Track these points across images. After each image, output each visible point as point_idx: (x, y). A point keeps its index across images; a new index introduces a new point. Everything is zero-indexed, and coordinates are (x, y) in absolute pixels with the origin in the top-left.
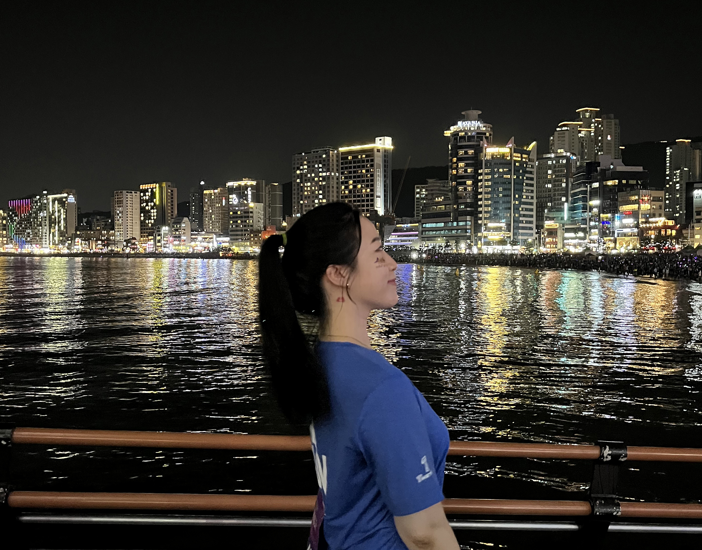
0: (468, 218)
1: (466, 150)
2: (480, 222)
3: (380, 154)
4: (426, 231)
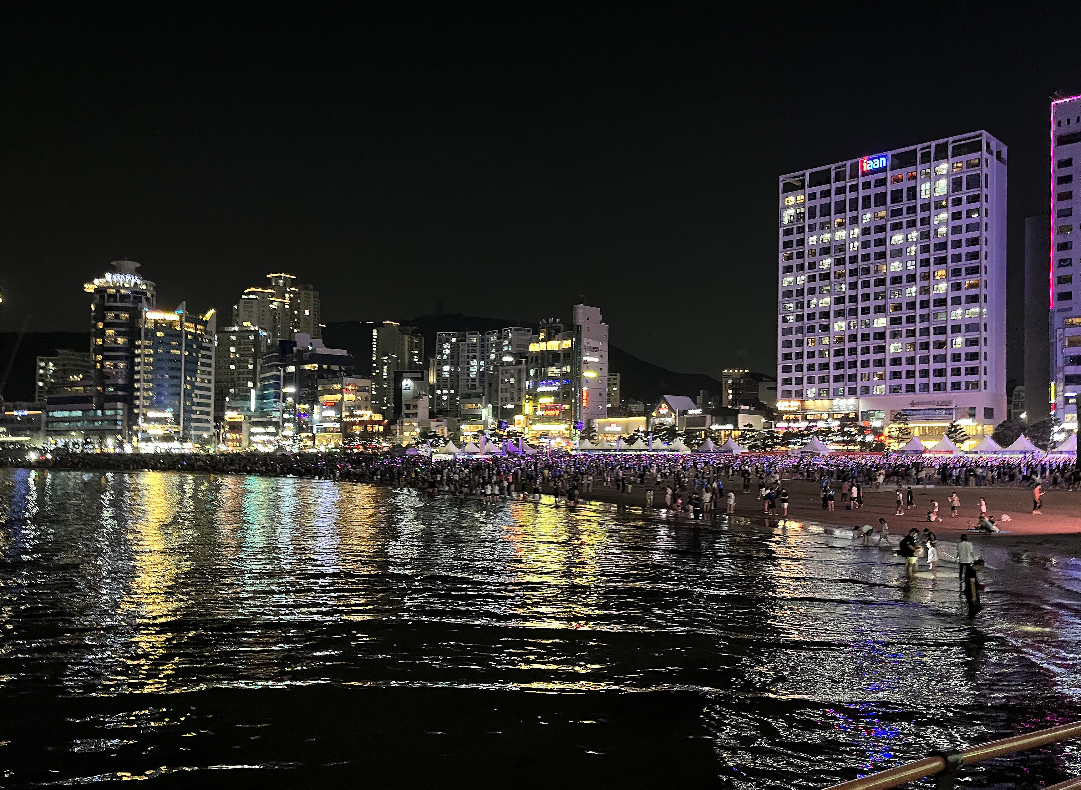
0: (120, 405)
1: (117, 313)
2: (136, 411)
4: (53, 422)
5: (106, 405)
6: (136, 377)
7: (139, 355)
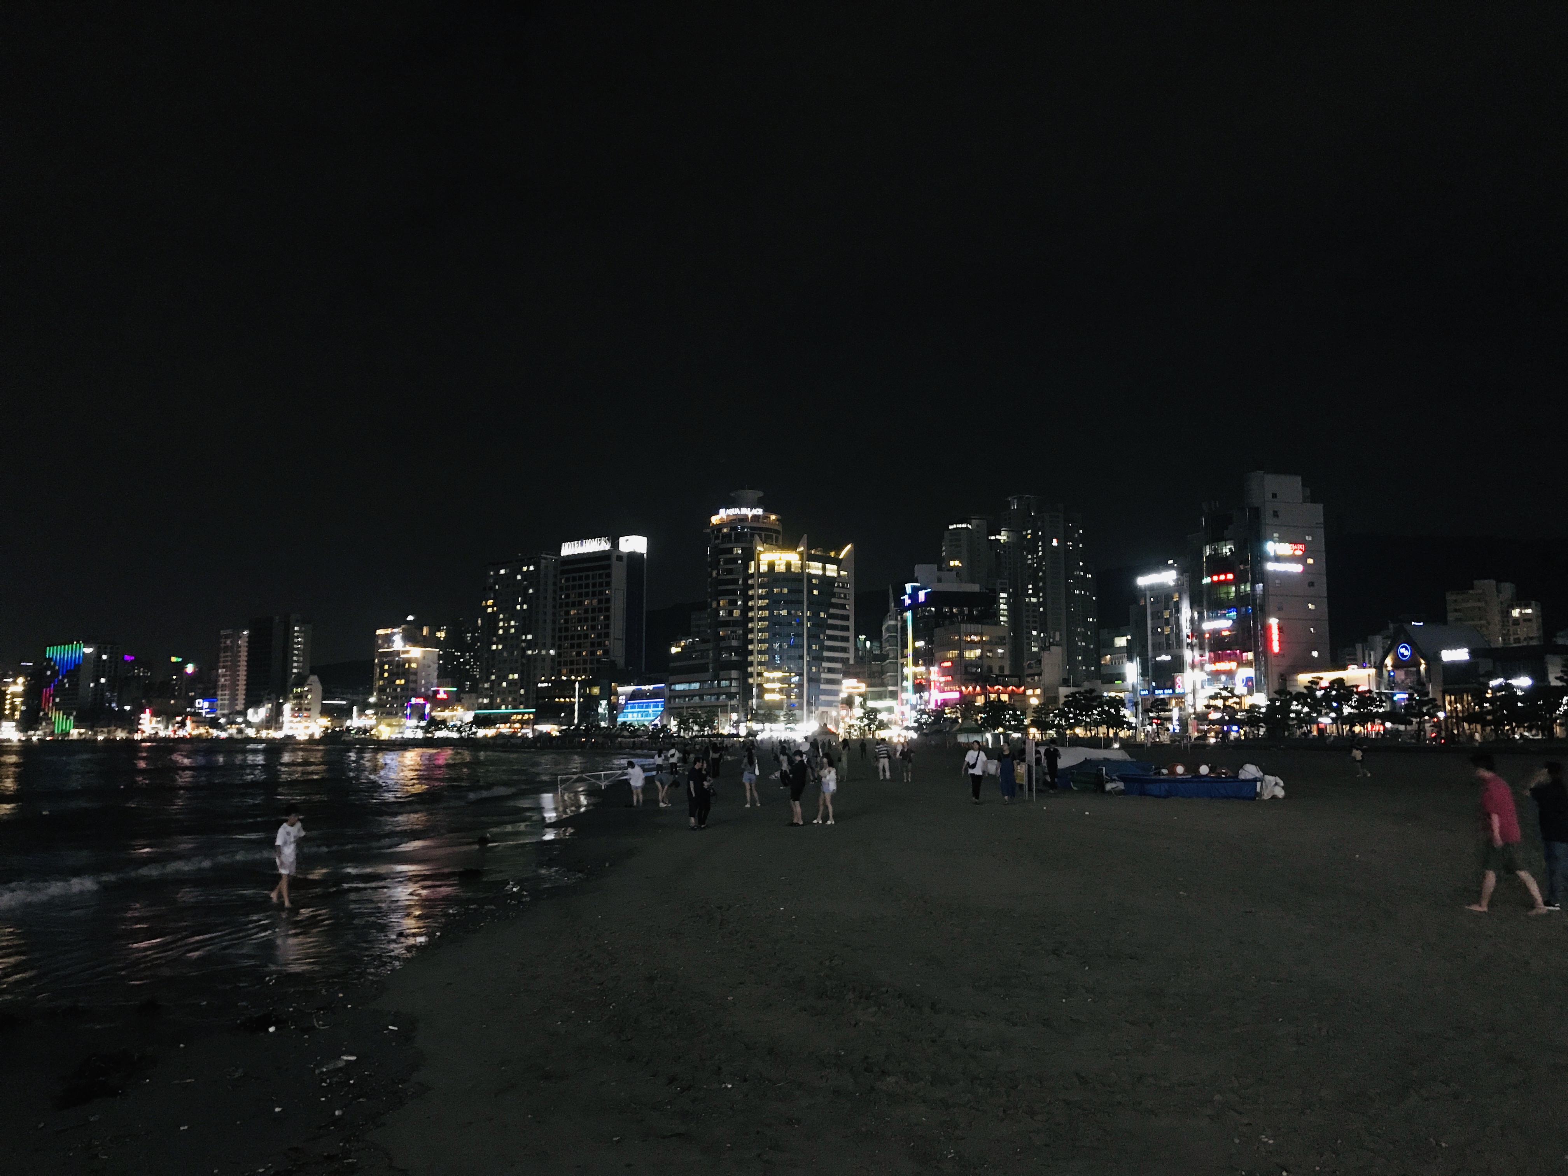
0: (734, 674)
2: (750, 681)
3: (624, 565)
4: (675, 698)
5: (722, 674)
6: (750, 625)
7: (752, 609)
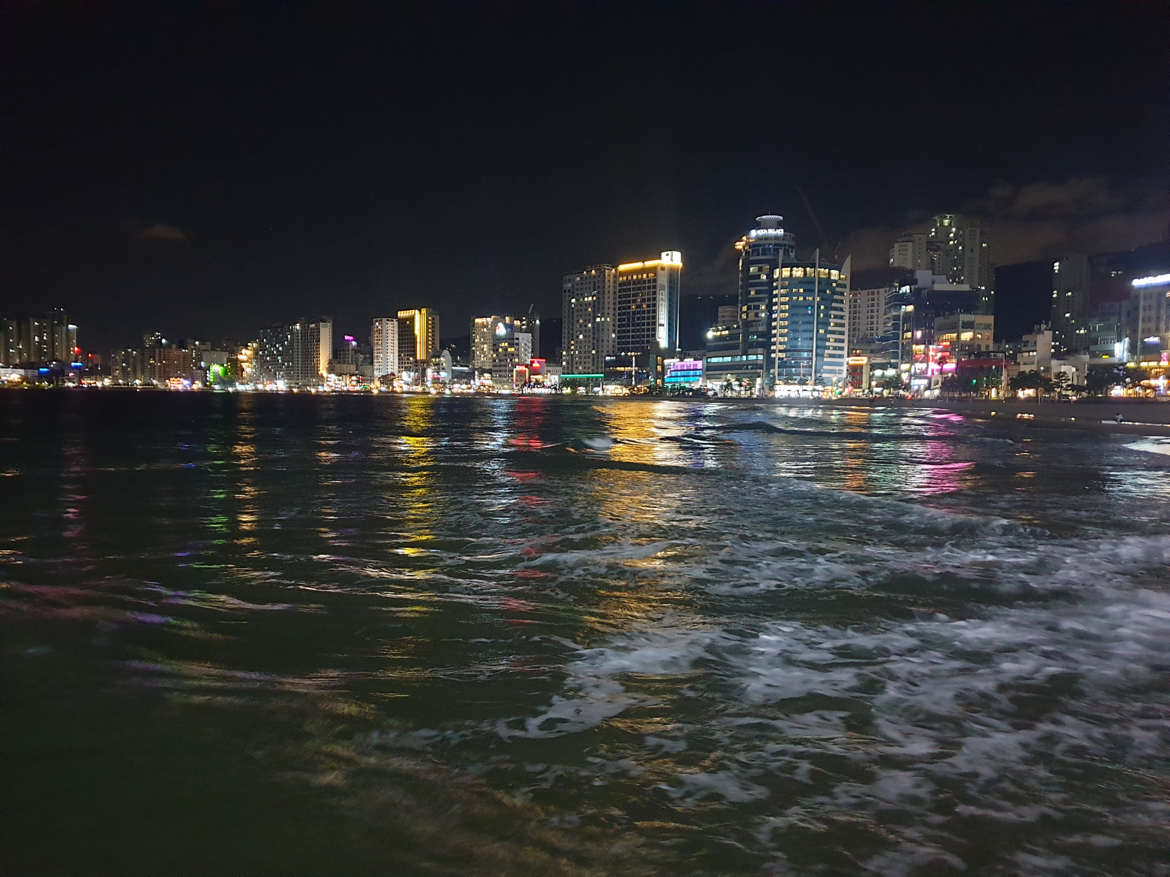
0: (760, 350)
1: (760, 265)
2: (773, 355)
3: (666, 273)
4: (711, 367)
5: (750, 351)
6: (774, 324)
7: (776, 304)
